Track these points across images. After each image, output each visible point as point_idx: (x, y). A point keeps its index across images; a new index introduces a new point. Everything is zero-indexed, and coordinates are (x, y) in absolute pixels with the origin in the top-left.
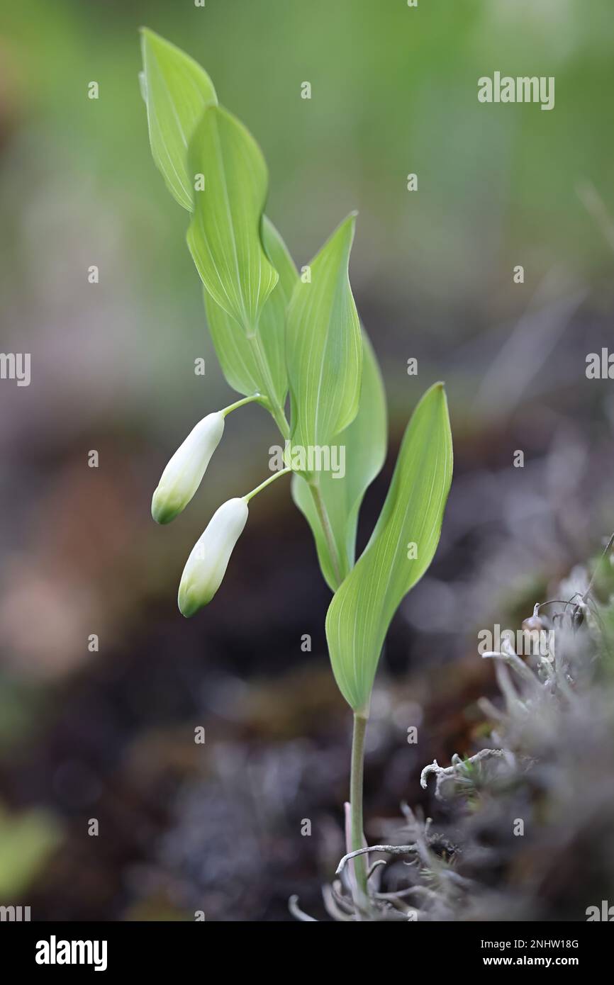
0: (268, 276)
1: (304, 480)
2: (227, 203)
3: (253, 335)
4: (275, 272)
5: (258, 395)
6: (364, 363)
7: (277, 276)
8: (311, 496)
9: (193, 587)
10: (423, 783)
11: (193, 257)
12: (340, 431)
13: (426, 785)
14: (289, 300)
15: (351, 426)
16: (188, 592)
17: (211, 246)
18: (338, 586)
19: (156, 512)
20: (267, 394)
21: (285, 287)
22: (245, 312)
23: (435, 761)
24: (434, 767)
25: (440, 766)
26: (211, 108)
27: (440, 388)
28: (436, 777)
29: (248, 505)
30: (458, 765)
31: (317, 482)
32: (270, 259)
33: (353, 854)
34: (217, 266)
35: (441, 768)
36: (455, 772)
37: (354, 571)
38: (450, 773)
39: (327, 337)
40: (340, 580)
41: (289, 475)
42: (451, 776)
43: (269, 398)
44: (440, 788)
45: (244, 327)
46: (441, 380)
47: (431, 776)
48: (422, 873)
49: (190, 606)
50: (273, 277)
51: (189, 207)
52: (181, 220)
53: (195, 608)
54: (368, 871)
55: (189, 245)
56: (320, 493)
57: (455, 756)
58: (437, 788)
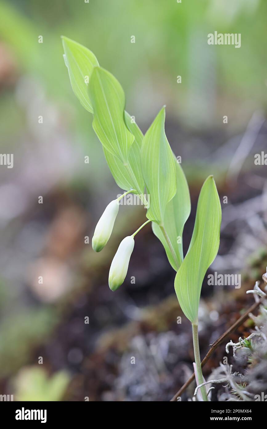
0: (130, 138)
1: (157, 224)
2: (108, 108)
3: (127, 164)
4: (133, 136)
5: (132, 190)
6: (177, 170)
7: (134, 137)
8: (161, 231)
9: (115, 278)
10: (227, 351)
11: (96, 133)
12: (170, 201)
13: (229, 352)
14: (140, 146)
15: (174, 197)
16: (113, 280)
17: (104, 128)
18: (178, 269)
19: (94, 247)
20: (136, 189)
21: (138, 141)
22: (122, 155)
23: (231, 341)
24: (231, 343)
25: (233, 342)
26: (96, 68)
27: (212, 177)
28: (233, 348)
29: (134, 238)
30: (242, 341)
31: (163, 225)
32: (130, 130)
33: (200, 385)
34: (107, 136)
35: (234, 344)
36: (241, 345)
37: (184, 262)
38: (239, 346)
39: (159, 162)
40: (178, 267)
41: (150, 223)
42: (239, 347)
43: (137, 190)
44: (235, 353)
45: (122, 161)
46: (211, 175)
47: (231, 348)
48: (232, 391)
49: (114, 286)
50: (132, 138)
51: (92, 112)
52: (90, 118)
53: (117, 287)
54: (207, 392)
55: (94, 129)
56: (165, 229)
57: (240, 338)
58: (234, 353)
